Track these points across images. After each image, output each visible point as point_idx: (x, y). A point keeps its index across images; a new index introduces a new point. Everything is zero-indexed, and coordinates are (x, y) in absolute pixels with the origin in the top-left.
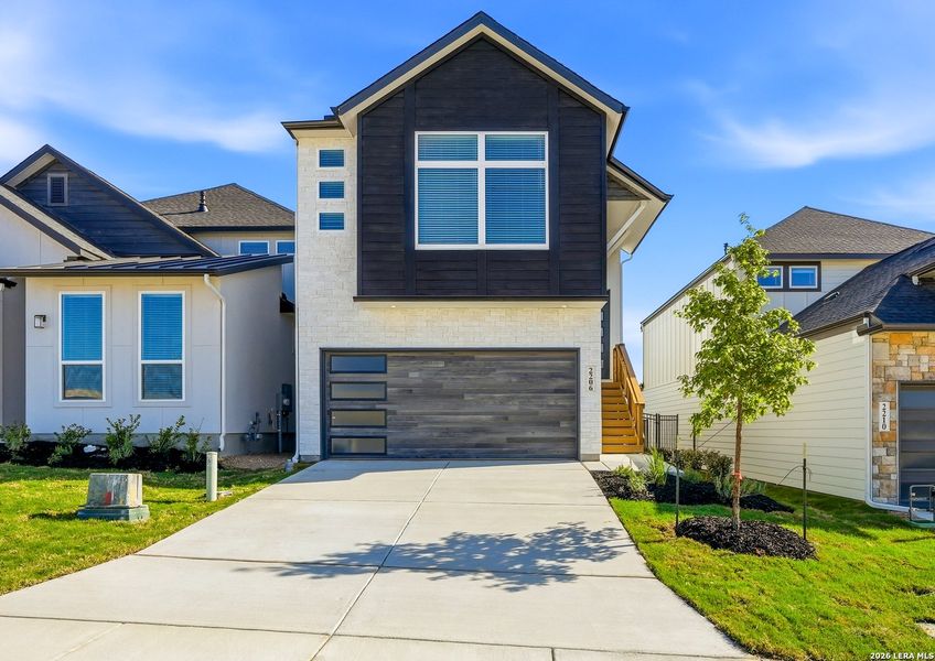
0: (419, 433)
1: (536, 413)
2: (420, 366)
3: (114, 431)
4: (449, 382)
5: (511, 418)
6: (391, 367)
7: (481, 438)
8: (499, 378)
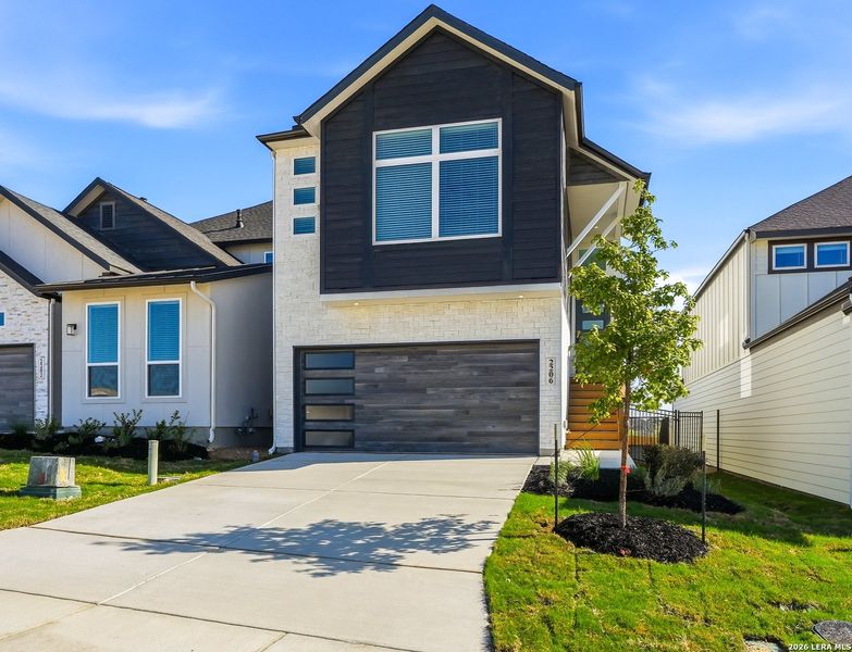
0: (384, 426)
1: (497, 407)
2: (386, 362)
3: (120, 424)
4: (412, 378)
5: (472, 412)
6: (360, 363)
7: (444, 432)
8: (461, 372)
